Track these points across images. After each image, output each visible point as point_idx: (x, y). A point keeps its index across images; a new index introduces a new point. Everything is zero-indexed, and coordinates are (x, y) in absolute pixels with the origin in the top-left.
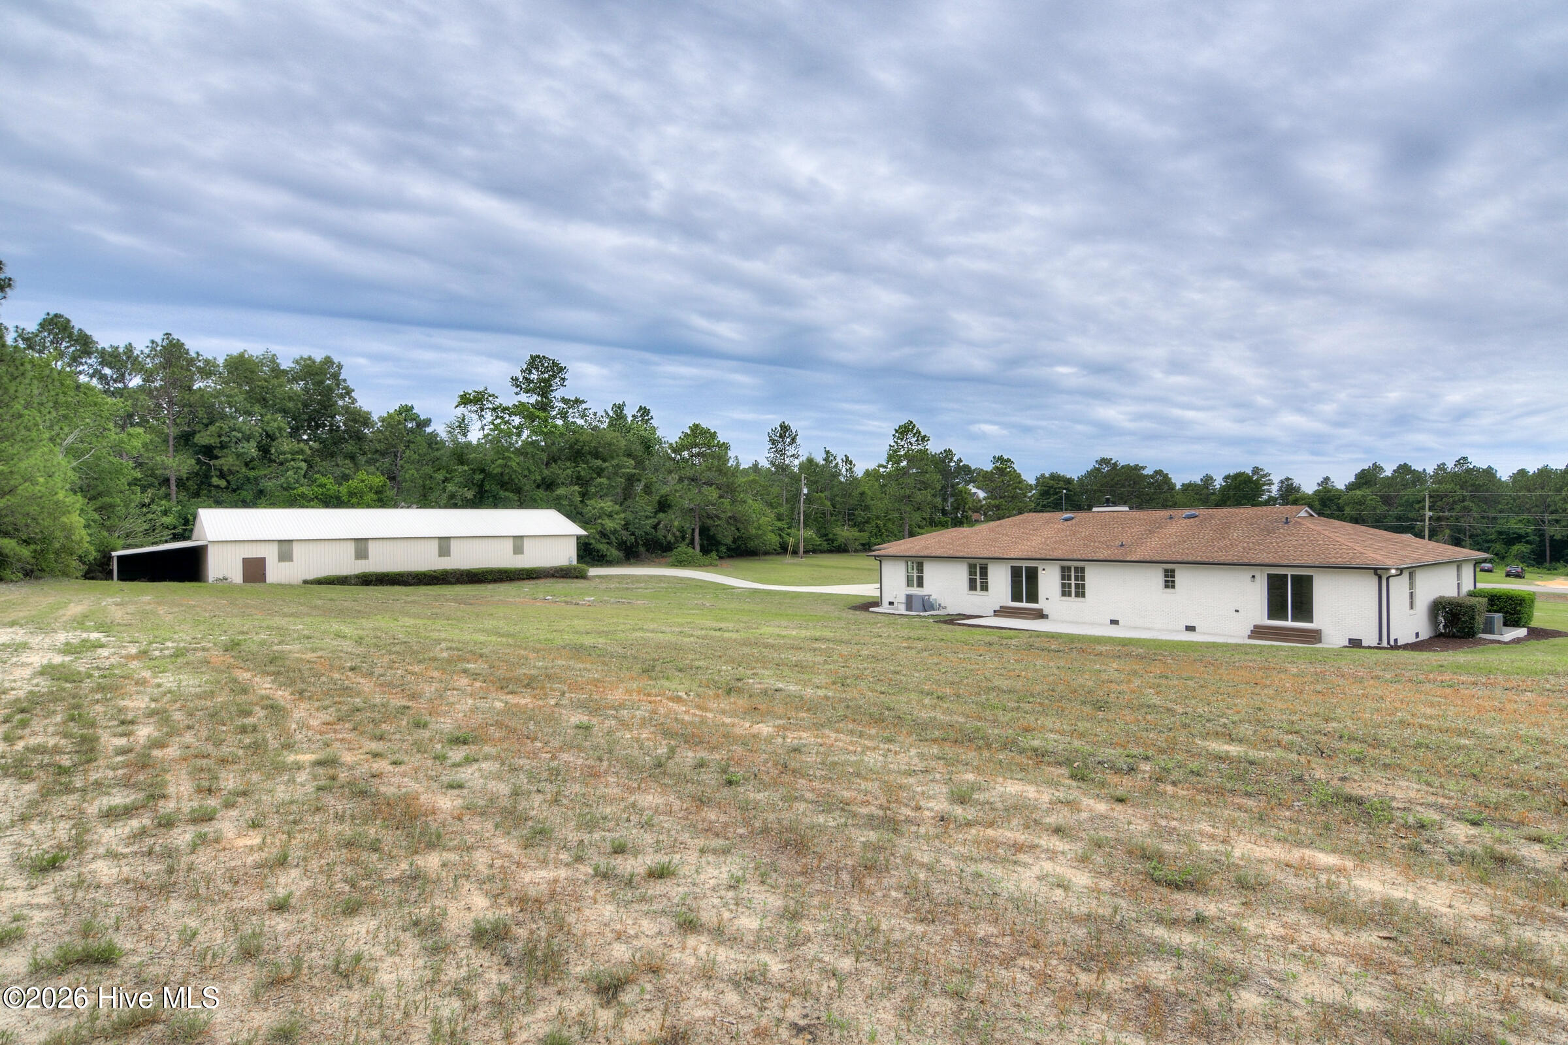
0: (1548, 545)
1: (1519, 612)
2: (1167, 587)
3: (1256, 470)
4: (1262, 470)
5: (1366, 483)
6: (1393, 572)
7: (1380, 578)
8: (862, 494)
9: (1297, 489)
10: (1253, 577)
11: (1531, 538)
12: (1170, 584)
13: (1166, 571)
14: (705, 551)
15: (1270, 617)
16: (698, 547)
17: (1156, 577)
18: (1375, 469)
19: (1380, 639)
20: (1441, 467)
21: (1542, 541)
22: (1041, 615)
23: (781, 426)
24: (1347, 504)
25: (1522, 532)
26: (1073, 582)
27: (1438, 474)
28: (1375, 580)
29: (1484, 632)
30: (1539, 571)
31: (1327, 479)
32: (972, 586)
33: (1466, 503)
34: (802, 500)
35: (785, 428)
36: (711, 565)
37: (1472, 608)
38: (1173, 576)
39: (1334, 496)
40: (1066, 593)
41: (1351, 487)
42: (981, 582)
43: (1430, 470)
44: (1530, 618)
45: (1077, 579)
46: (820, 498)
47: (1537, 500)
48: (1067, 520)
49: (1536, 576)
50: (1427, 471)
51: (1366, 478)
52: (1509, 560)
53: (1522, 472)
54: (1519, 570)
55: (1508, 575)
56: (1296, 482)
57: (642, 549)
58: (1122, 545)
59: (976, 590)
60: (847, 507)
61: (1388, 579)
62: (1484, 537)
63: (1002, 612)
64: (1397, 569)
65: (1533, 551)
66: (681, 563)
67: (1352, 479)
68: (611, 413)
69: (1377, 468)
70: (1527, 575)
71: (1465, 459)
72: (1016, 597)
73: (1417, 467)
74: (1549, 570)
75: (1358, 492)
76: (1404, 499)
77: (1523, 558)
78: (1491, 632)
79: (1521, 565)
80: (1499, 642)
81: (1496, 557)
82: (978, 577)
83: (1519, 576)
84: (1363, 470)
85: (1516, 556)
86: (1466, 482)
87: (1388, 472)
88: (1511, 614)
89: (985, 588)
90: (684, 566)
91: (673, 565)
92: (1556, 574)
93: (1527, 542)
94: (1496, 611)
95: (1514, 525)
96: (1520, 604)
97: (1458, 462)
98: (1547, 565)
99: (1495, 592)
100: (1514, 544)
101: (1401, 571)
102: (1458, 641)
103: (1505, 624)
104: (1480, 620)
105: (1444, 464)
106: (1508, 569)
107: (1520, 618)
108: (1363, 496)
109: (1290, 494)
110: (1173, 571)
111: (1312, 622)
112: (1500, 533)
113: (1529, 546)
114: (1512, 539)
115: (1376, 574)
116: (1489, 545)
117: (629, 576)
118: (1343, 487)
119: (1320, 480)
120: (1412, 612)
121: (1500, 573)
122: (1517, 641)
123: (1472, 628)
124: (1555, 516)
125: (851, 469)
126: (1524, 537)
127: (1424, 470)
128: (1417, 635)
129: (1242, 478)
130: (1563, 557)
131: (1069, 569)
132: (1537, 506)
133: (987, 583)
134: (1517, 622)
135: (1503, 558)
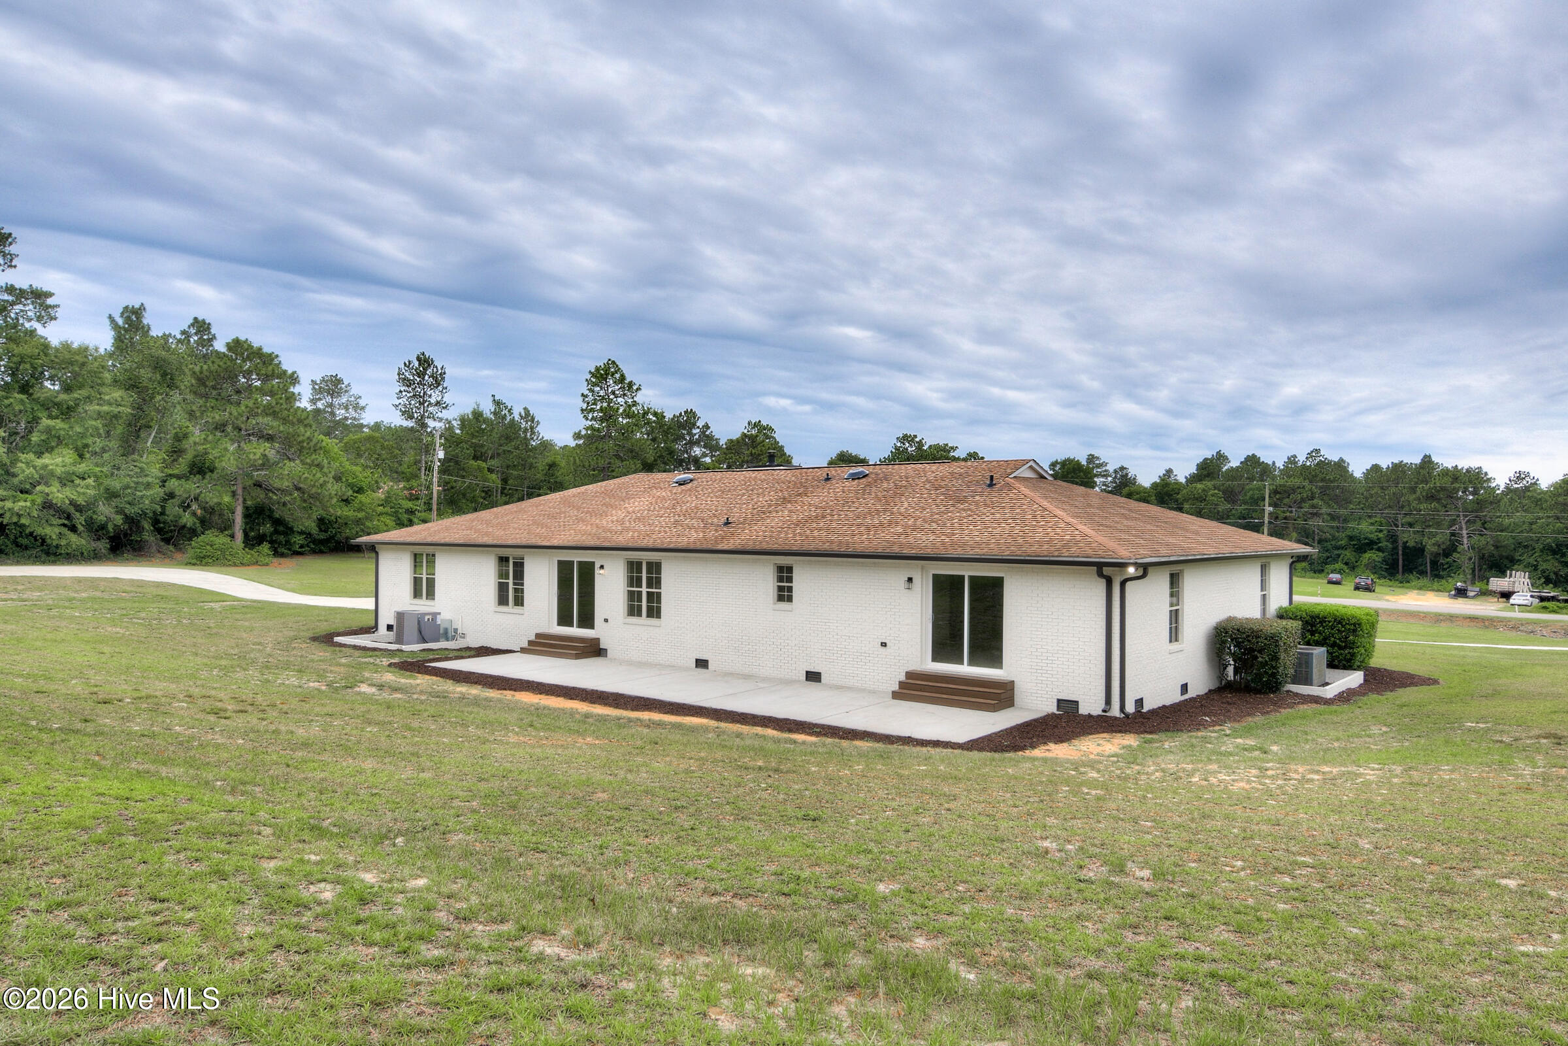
0: (1400, 552)
1: (1350, 645)
2: (781, 598)
3: (1091, 458)
4: (1098, 458)
5: (1208, 475)
6: (1131, 570)
7: (1109, 582)
8: (552, 466)
9: (1133, 481)
10: (910, 580)
11: (1383, 544)
12: (784, 595)
13: (780, 569)
14: (252, 541)
15: (936, 657)
16: (239, 536)
17: (764, 579)
18: (1219, 459)
19: (1108, 701)
20: (1292, 460)
21: (1395, 548)
22: (594, 650)
23: (419, 359)
24: (1186, 500)
25: (1373, 536)
26: (644, 590)
27: (1287, 467)
28: (1101, 585)
29: (1295, 681)
30: (1391, 583)
31: (1169, 471)
32: (502, 600)
33: (1315, 501)
34: (436, 468)
35: (425, 361)
36: (256, 563)
37: (1274, 639)
38: (790, 580)
39: (1173, 490)
40: (633, 610)
41: (1193, 479)
42: (516, 590)
43: (1280, 464)
44: (1369, 654)
45: (649, 585)
46: (480, 469)
47: (1390, 499)
48: (681, 483)
49: (1387, 589)
50: (1277, 465)
51: (1209, 469)
52: (1358, 570)
53: (1376, 468)
54: (1369, 582)
55: (1357, 588)
56: (1132, 472)
57: (149, 536)
58: (727, 523)
59: (507, 604)
60: (526, 483)
61: (1123, 584)
62: (1333, 543)
63: (542, 645)
64: (1137, 565)
65: (1385, 561)
66: (202, 561)
67: (1193, 469)
68: (120, 322)
69: (1221, 458)
70: (1378, 589)
71: (1318, 451)
72: (564, 618)
73: (1266, 458)
74: (1401, 582)
75: (1199, 486)
76: (1249, 494)
77: (1374, 568)
78: (1308, 681)
79: (1372, 576)
80: (1316, 700)
81: (1345, 567)
82: (511, 581)
83: (1368, 589)
84: (1206, 459)
85: (1367, 566)
86: (1316, 476)
87: (1235, 463)
88: (1340, 648)
89: (519, 601)
90: (207, 564)
91: (190, 564)
92: (1407, 588)
93: (1379, 549)
94: (1318, 644)
95: (1365, 528)
96: (1354, 631)
97: (1310, 455)
98: (1399, 577)
99: (1317, 610)
100: (1365, 552)
101: (1145, 569)
102: (1251, 698)
103: (1331, 665)
104: (1287, 661)
105: (1295, 456)
106: (1357, 580)
107: (1353, 655)
108: (1204, 490)
109: (1124, 486)
110: (790, 569)
111: (1001, 668)
112: (1351, 538)
113: (1381, 554)
114: (1363, 545)
115: (1100, 574)
116: (1339, 552)
117: (30, 580)
118: (1183, 480)
119: (1162, 472)
120: (1175, 646)
121: (1348, 586)
122: (1346, 697)
123: (1274, 675)
124: (1409, 519)
125: (532, 428)
126: (1377, 543)
127: (1274, 463)
128: (1184, 688)
129: (1071, 466)
130: (1416, 568)
131: (639, 564)
132: (1390, 507)
133: (522, 590)
134: (1349, 661)
135: (1353, 568)
